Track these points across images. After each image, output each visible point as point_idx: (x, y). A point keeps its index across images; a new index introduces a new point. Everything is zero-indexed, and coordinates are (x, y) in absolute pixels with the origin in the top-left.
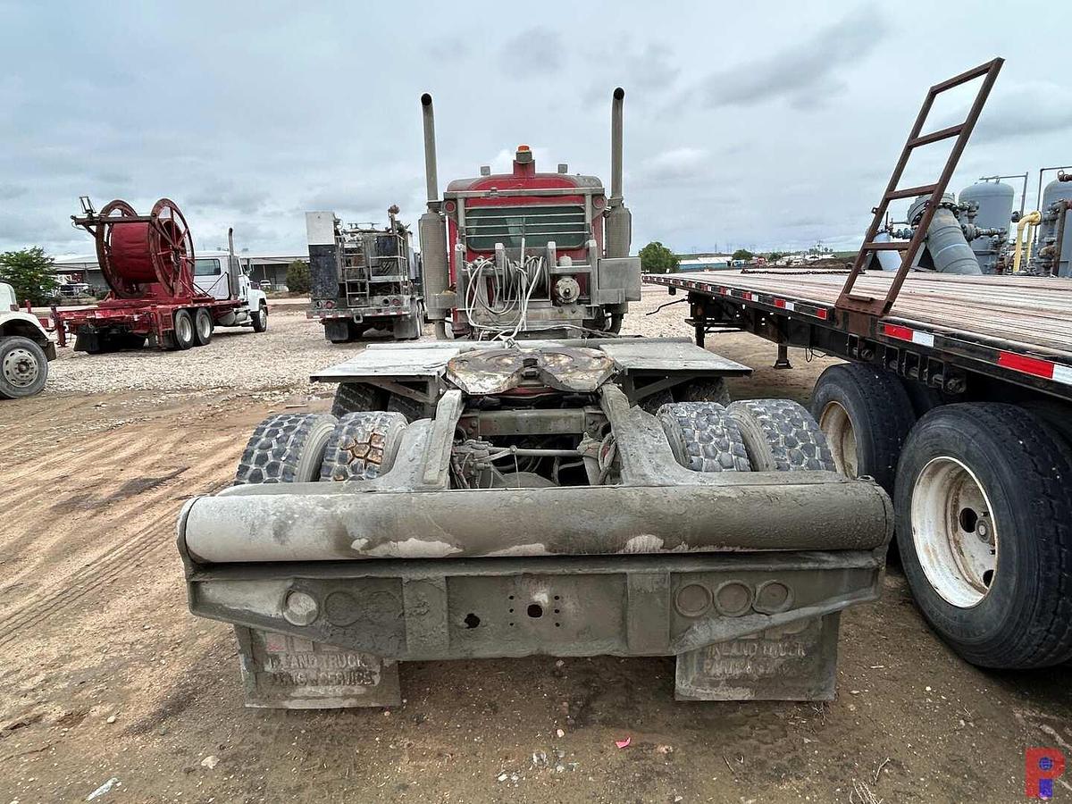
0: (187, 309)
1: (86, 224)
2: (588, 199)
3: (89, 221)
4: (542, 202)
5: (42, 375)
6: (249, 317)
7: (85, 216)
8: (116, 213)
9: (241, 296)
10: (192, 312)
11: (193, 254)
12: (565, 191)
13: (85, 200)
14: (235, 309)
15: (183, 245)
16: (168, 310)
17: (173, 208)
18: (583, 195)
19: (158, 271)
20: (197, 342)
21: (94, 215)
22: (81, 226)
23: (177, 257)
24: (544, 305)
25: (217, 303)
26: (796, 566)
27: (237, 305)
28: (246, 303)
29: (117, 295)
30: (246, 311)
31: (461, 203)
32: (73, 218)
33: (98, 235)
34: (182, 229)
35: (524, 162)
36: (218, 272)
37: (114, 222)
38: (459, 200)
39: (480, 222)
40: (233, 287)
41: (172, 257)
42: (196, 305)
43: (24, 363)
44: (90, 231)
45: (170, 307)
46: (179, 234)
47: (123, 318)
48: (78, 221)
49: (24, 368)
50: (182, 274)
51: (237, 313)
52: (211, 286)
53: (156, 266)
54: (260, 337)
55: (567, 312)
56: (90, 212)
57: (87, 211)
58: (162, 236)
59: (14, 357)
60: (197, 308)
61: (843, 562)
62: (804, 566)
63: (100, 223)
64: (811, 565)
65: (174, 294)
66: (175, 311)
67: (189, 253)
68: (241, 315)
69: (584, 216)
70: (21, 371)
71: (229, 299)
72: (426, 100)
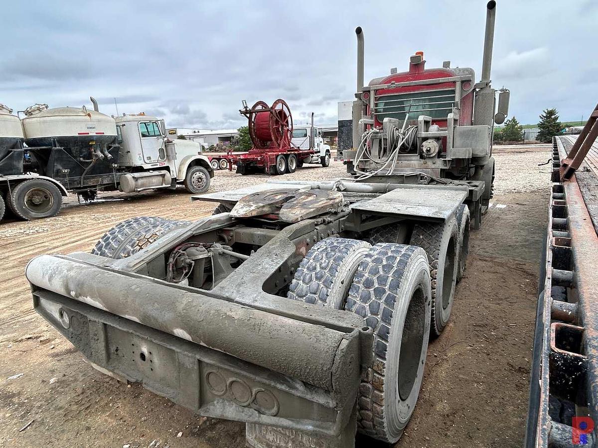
0: (284, 155)
1: (245, 113)
2: (458, 85)
3: (246, 112)
4: (428, 89)
5: (207, 184)
6: (320, 159)
7: (245, 110)
8: (259, 107)
9: (316, 148)
10: (287, 156)
11: (292, 127)
12: (441, 80)
13: (244, 102)
14: (311, 155)
15: (287, 122)
16: (273, 155)
17: (284, 103)
18: (454, 82)
19: (272, 136)
20: (287, 171)
21: (248, 109)
22: (243, 115)
23: (282, 129)
24: (414, 158)
25: (301, 152)
26: (273, 384)
27: (312, 153)
28: (319, 152)
29: (257, 147)
30: (318, 156)
31: (372, 93)
32: (240, 111)
33: (250, 118)
34: (288, 114)
35: (417, 63)
36: (306, 135)
37: (257, 112)
38: (371, 91)
39: (386, 104)
40: (312, 144)
41: (280, 129)
42: (289, 153)
43: (200, 178)
44: (247, 116)
45: (275, 153)
46: (285, 117)
47: (254, 158)
48: (241, 112)
49: (200, 180)
50: (285, 137)
51: (312, 157)
52: (300, 143)
53: (272, 133)
54: (325, 169)
55: (429, 163)
56: (246, 107)
57: (245, 107)
58: (276, 119)
59: (196, 175)
60: (290, 154)
61: (307, 394)
62: (279, 386)
63: (251, 113)
64: (283, 387)
65: (280, 147)
66: (277, 156)
67: (290, 126)
68: (314, 158)
69: (454, 97)
70: (199, 182)
71: (310, 149)
72: (359, 31)
